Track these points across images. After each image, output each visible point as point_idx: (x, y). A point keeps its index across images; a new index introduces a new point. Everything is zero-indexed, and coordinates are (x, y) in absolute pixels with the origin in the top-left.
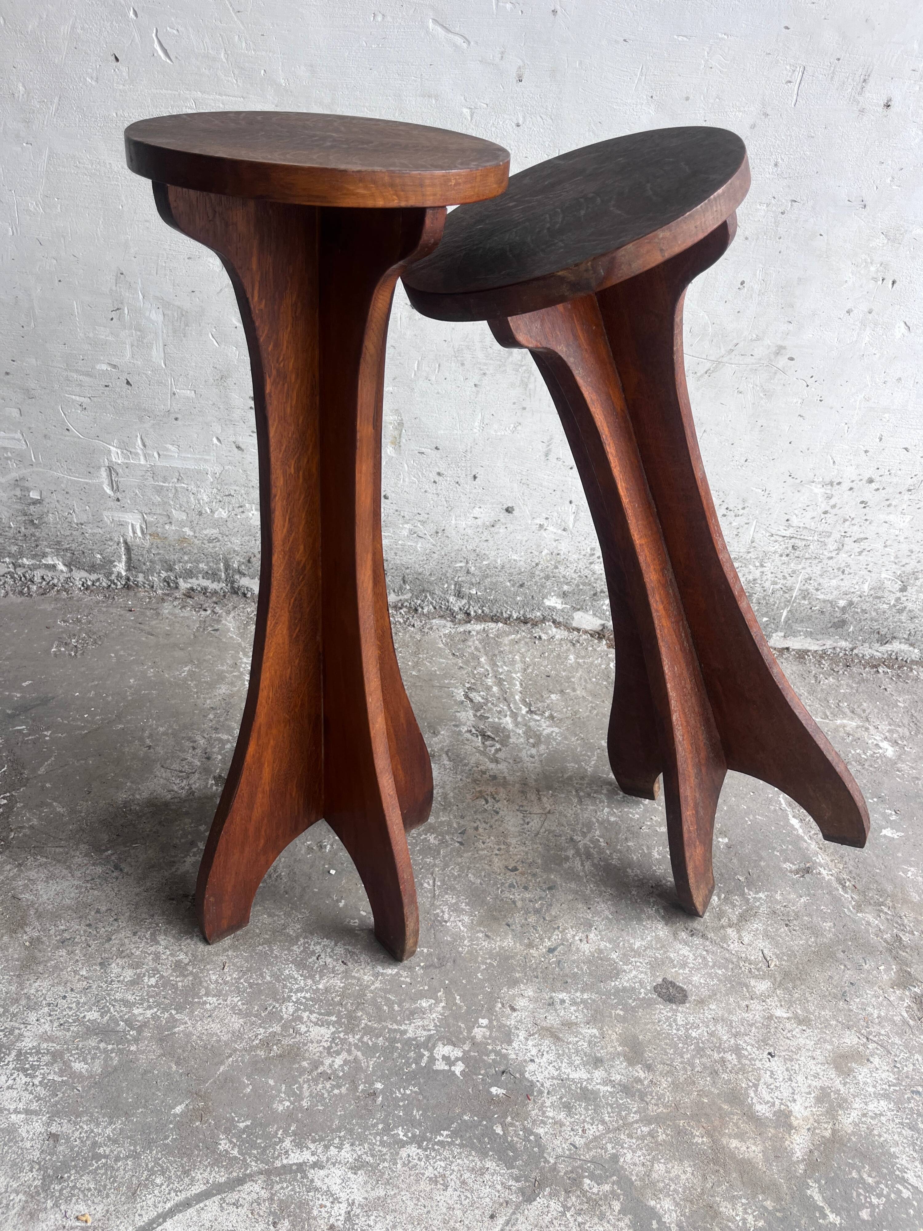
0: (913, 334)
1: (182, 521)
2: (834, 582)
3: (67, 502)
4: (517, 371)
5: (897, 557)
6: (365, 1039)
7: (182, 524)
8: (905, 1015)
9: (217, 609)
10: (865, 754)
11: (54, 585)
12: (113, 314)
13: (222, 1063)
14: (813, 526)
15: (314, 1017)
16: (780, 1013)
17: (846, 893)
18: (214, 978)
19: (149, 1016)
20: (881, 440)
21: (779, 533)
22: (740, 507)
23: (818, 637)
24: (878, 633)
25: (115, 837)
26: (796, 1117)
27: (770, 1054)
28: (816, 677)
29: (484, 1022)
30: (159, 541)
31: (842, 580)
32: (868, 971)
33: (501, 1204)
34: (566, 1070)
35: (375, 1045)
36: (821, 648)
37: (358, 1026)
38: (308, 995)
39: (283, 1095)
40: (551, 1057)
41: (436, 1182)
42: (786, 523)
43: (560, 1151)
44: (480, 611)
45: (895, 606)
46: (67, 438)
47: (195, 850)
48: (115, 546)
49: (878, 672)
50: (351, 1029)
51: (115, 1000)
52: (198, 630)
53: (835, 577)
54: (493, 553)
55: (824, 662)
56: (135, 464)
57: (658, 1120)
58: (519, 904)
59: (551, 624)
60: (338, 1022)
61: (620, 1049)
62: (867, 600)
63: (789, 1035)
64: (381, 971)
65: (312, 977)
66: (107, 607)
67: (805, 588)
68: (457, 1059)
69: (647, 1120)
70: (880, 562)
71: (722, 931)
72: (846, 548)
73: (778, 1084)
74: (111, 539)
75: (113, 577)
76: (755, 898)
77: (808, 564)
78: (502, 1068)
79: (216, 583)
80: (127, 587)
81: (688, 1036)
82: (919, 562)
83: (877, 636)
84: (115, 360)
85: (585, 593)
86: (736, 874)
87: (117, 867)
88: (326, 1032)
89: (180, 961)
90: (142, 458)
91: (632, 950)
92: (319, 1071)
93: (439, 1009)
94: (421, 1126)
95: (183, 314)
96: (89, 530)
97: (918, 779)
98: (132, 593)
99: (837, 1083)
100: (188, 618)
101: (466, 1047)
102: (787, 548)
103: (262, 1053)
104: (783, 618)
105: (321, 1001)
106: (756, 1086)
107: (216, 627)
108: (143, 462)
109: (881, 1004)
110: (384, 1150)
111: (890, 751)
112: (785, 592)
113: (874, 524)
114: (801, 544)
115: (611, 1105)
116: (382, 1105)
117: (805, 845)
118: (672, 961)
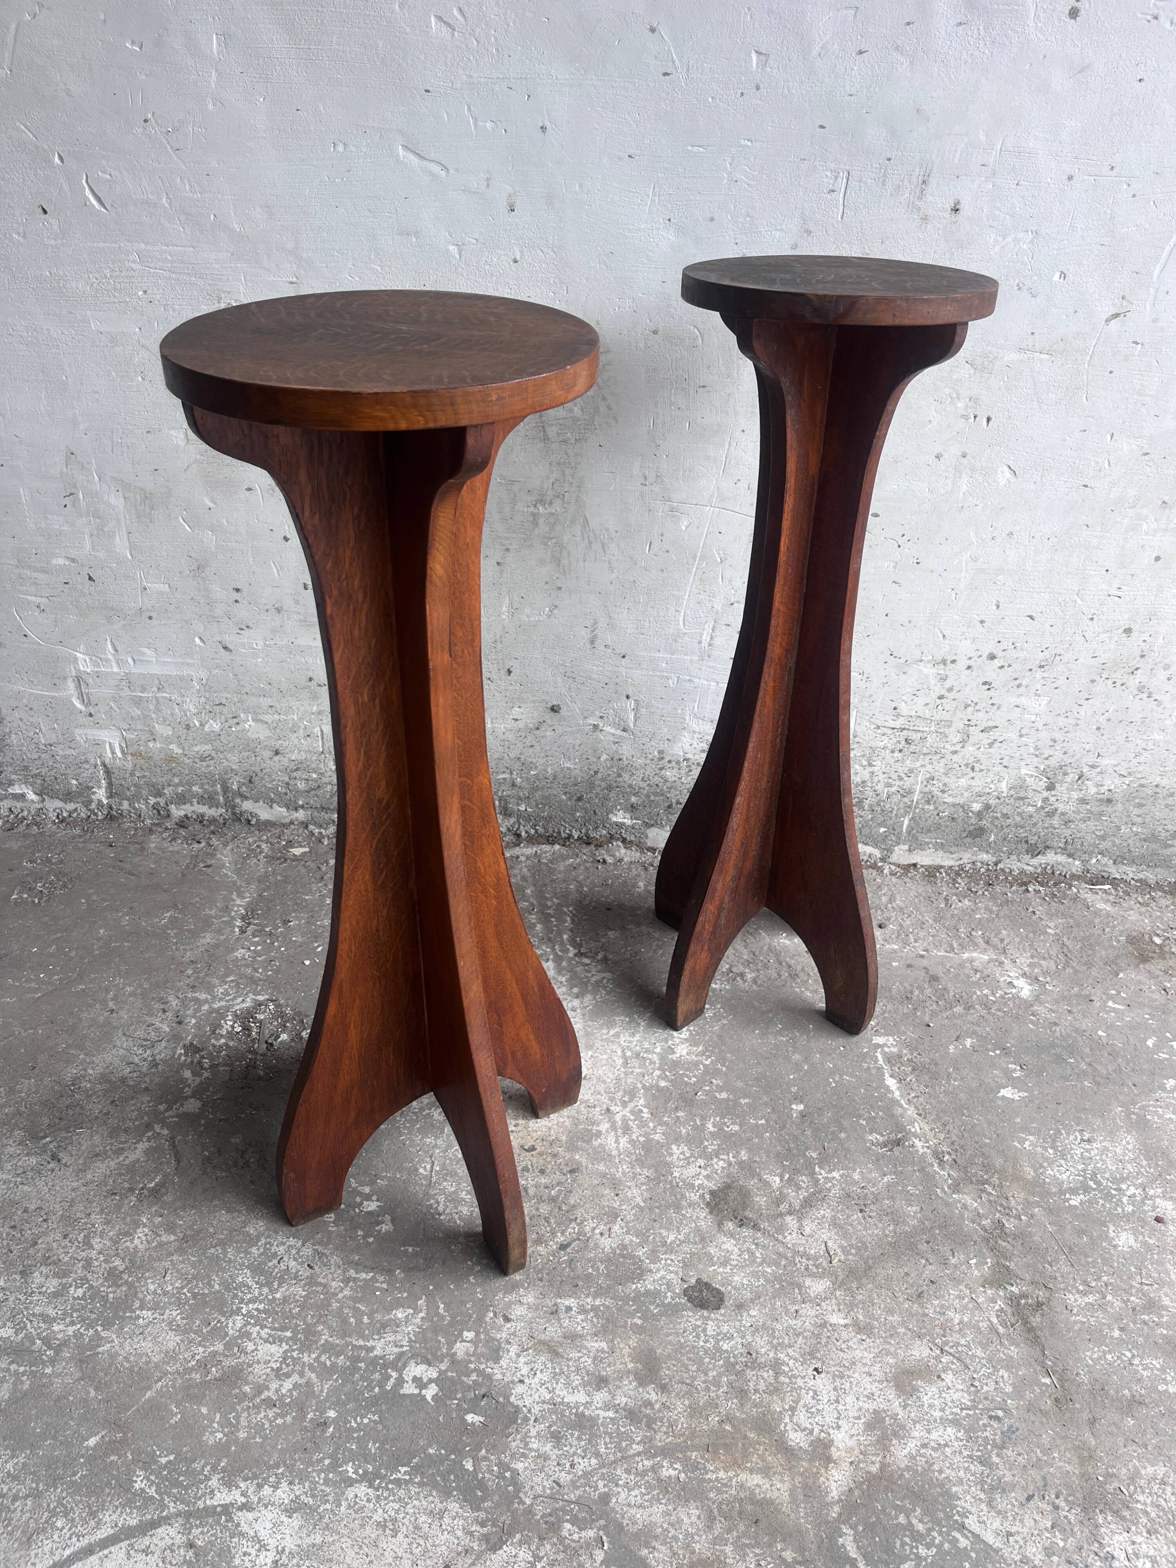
0: (1020, 479)
1: (168, 737)
2: (963, 782)
3: (31, 719)
4: (546, 544)
5: (1037, 748)
6: (323, 1358)
7: (168, 740)
8: (995, 1320)
9: (214, 841)
10: (993, 994)
11: (24, 818)
12: (67, 501)
13: (149, 1388)
14: (927, 714)
15: (264, 1333)
16: (837, 1319)
17: (943, 1169)
18: (152, 1287)
19: (71, 1333)
20: (998, 607)
21: (886, 724)
23: (953, 849)
24: (1027, 842)
25: (57, 1121)
26: (838, 1449)
27: (816, 1369)
28: (946, 899)
29: (469, 1335)
30: (142, 762)
31: (973, 778)
32: (955, 1266)
33: (459, 1554)
34: (561, 1391)
35: (334, 1365)
36: (957, 864)
37: (317, 1342)
38: (261, 1307)
39: (215, 1425)
40: (545, 1376)
41: (384, 1527)
42: (894, 712)
43: (539, 1490)
44: (532, 832)
45: (1042, 808)
46: (25, 645)
47: (150, 1134)
48: (92, 770)
49: (1027, 890)
50: (306, 1347)
51: (34, 1315)
52: (187, 867)
53: (964, 775)
54: (541, 761)
55: (959, 880)
56: (107, 673)
58: (532, 1191)
59: (620, 843)
60: (294, 1339)
61: (631, 1366)
62: (1008, 802)
63: (844, 1346)
64: (354, 1275)
65: (269, 1284)
66: (84, 842)
67: (927, 790)
68: (431, 1381)
69: (651, 1452)
70: (1017, 755)
71: (779, 1220)
72: (972, 739)
73: (820, 1407)
74: (86, 762)
75: (93, 806)
76: (826, 1178)
77: (927, 761)
78: (483, 1391)
79: (214, 809)
80: (110, 818)
81: (719, 1350)
82: (1065, 753)
83: (1026, 846)
84: (73, 553)
85: (657, 805)
86: (807, 1149)
87: (55, 1157)
88: (276, 1351)
89: (115, 1268)
90: (114, 664)
91: (664, 1244)
92: (263, 1397)
93: (418, 1320)
94: (375, 1460)
95: (147, 497)
96: (60, 751)
97: (1056, 1024)
98: (115, 825)
99: (896, 1406)
100: (178, 852)
101: (443, 1367)
102: (899, 742)
103: (197, 1376)
104: (905, 827)
105: (277, 1313)
106: (793, 1409)
107: (209, 862)
108: (115, 669)
109: (965, 1307)
110: (328, 1490)
111: (1025, 989)
112: (903, 796)
113: (1004, 709)
114: (915, 736)
115: (610, 1434)
116: (333, 1437)
117: (900, 1110)
118: (710, 1257)
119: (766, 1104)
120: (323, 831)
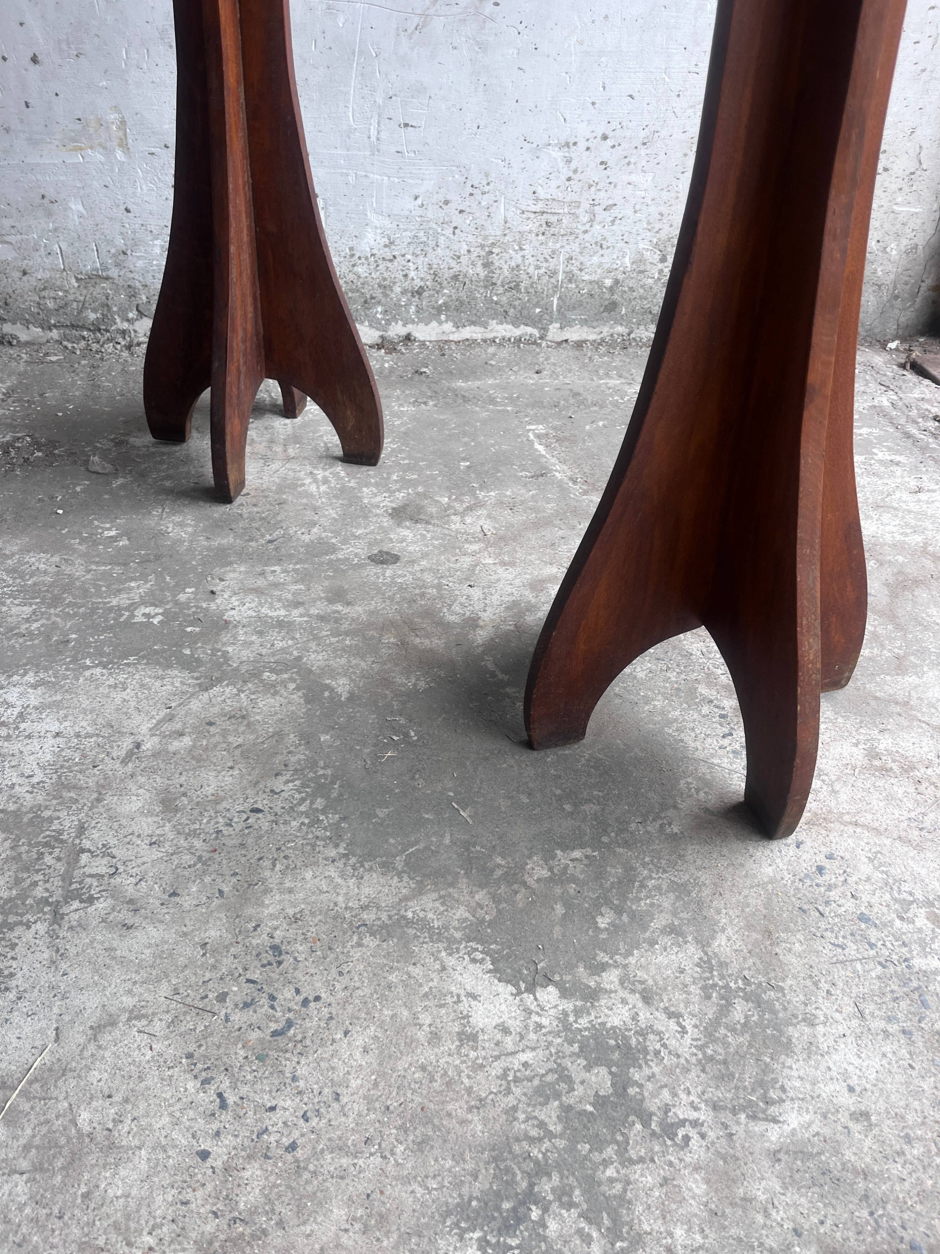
5: (649, 223)
6: (67, 610)
14: (560, 196)
15: (17, 601)
16: (487, 561)
17: (577, 484)
20: (604, 88)
21: (529, 208)
22: (484, 182)
23: (595, 324)
24: (650, 312)
26: (483, 621)
27: (469, 586)
29: (190, 590)
31: (602, 255)
33: (177, 695)
34: (265, 610)
35: (76, 613)
36: (599, 337)
37: (62, 603)
40: (253, 605)
41: (115, 687)
42: (533, 197)
43: (245, 659)
45: (659, 279)
50: (53, 606)
53: (595, 253)
55: (601, 347)
57: (347, 633)
58: (245, 516)
60: (42, 602)
62: (632, 276)
63: (492, 573)
64: (95, 568)
65: (22, 577)
67: (568, 269)
68: (157, 614)
69: (336, 633)
70: (634, 231)
71: (446, 518)
72: (598, 218)
73: (471, 603)
76: (484, 496)
77: (565, 241)
78: (200, 615)
81: (393, 582)
82: (671, 226)
83: (650, 316)
86: (471, 483)
88: (27, 610)
91: (353, 535)
93: (148, 586)
94: (109, 656)
99: (530, 597)
101: (168, 607)
102: (541, 225)
104: (555, 306)
106: (450, 606)
110: (68, 673)
112: (551, 277)
113: (619, 187)
114: (553, 219)
115: (304, 629)
116: (74, 647)
117: (545, 460)
118: (391, 539)
119: (440, 464)
120: (75, 345)
